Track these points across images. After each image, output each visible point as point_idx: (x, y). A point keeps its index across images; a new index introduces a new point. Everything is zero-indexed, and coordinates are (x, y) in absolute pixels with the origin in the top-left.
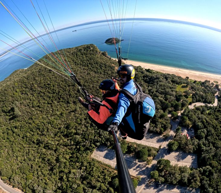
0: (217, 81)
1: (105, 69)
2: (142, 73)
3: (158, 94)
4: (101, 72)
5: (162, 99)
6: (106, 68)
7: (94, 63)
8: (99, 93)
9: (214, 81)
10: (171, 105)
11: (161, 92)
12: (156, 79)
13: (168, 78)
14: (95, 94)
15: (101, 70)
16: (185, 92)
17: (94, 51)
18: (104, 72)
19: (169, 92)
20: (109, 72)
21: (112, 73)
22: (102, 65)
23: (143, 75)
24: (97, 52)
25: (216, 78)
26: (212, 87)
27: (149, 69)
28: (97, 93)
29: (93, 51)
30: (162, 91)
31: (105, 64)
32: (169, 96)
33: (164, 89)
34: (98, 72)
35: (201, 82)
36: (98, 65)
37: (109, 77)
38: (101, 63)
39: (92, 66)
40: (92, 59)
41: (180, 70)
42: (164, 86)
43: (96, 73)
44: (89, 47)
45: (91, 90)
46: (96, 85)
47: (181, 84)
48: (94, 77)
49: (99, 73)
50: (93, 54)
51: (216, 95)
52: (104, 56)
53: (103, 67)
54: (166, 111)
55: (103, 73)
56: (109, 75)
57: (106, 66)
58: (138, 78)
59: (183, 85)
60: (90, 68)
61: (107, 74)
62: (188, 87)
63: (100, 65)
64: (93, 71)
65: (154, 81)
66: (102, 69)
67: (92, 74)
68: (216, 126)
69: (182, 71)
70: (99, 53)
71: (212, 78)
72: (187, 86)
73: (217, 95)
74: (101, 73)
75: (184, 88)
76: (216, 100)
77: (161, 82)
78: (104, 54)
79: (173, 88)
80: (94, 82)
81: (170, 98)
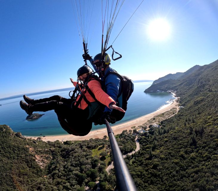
0: (134, 126)
1: (18, 153)
2: (60, 147)
3: (72, 168)
4: (14, 157)
5: (77, 172)
6: (19, 151)
7: (7, 147)
8: (14, 182)
9: (131, 128)
10: (87, 176)
11: (76, 164)
12: (71, 151)
13: (83, 146)
14: (10, 184)
15: (14, 155)
16: (100, 155)
17: (8, 133)
18: (18, 156)
19: (83, 161)
20: (22, 155)
21: (26, 155)
22: (15, 148)
23: (61, 149)
24: (9, 133)
25: (132, 124)
26: (130, 134)
27: (67, 141)
28: (12, 182)
29: (6, 133)
30: (76, 162)
31: (18, 147)
32: (83, 167)
33: (79, 160)
34: (11, 158)
35: (119, 135)
36: (11, 149)
37: (22, 161)
38: (14, 146)
39: (4, 151)
40: (5, 142)
41: (98, 132)
42: (79, 156)
43: (9, 158)
44: (2, 128)
45: (5, 179)
46: (10, 173)
47: (98, 146)
48: (7, 164)
49: (13, 158)
50: (6, 137)
51: (136, 139)
52: (18, 137)
53: (16, 151)
54: (82, 185)
55: (16, 157)
56: (23, 158)
57: (19, 149)
58: (55, 155)
59: (100, 147)
60: (3, 154)
61: (20, 158)
62: (105, 147)
63: (13, 149)
64: (5, 156)
65: (69, 154)
66: (15, 153)
67: (5, 160)
68: (141, 173)
69: (100, 132)
70: (13, 134)
71: (129, 126)
72: (103, 147)
73: (138, 139)
74: (14, 159)
75: (101, 150)
76: (138, 144)
77: (76, 153)
78: (17, 135)
79: (88, 155)
80: (7, 170)
81: (85, 168)
